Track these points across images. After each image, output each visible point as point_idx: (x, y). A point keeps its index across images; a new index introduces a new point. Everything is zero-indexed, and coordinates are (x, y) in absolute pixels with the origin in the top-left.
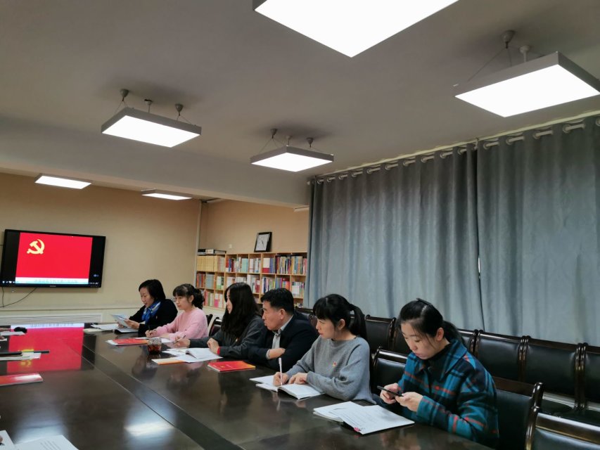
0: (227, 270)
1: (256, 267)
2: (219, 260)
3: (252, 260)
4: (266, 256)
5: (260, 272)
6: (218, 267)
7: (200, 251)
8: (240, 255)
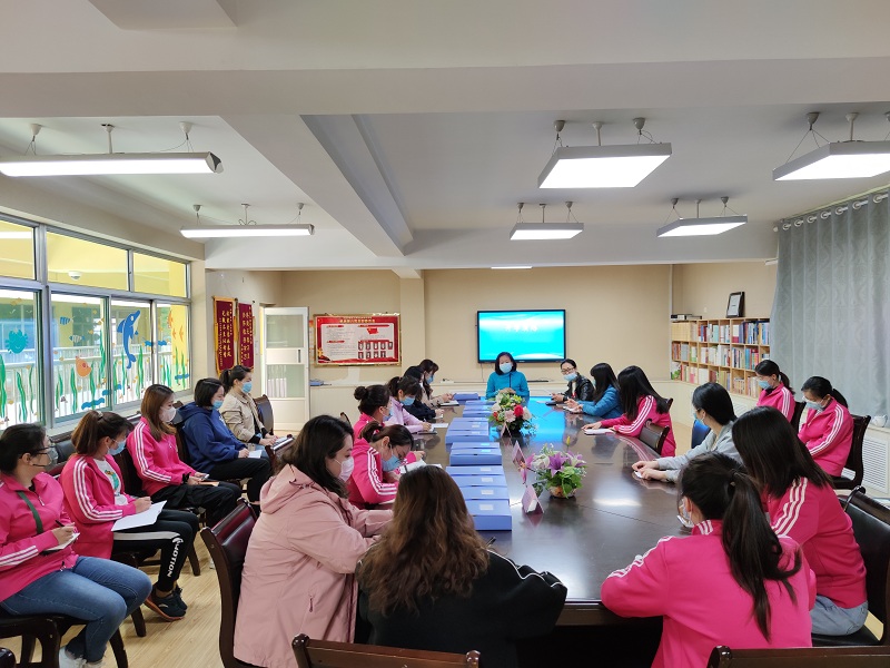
0: (699, 340)
1: (727, 336)
2: (692, 327)
3: (722, 327)
4: (736, 322)
5: (730, 343)
6: (691, 336)
7: (673, 316)
8: (711, 322)
